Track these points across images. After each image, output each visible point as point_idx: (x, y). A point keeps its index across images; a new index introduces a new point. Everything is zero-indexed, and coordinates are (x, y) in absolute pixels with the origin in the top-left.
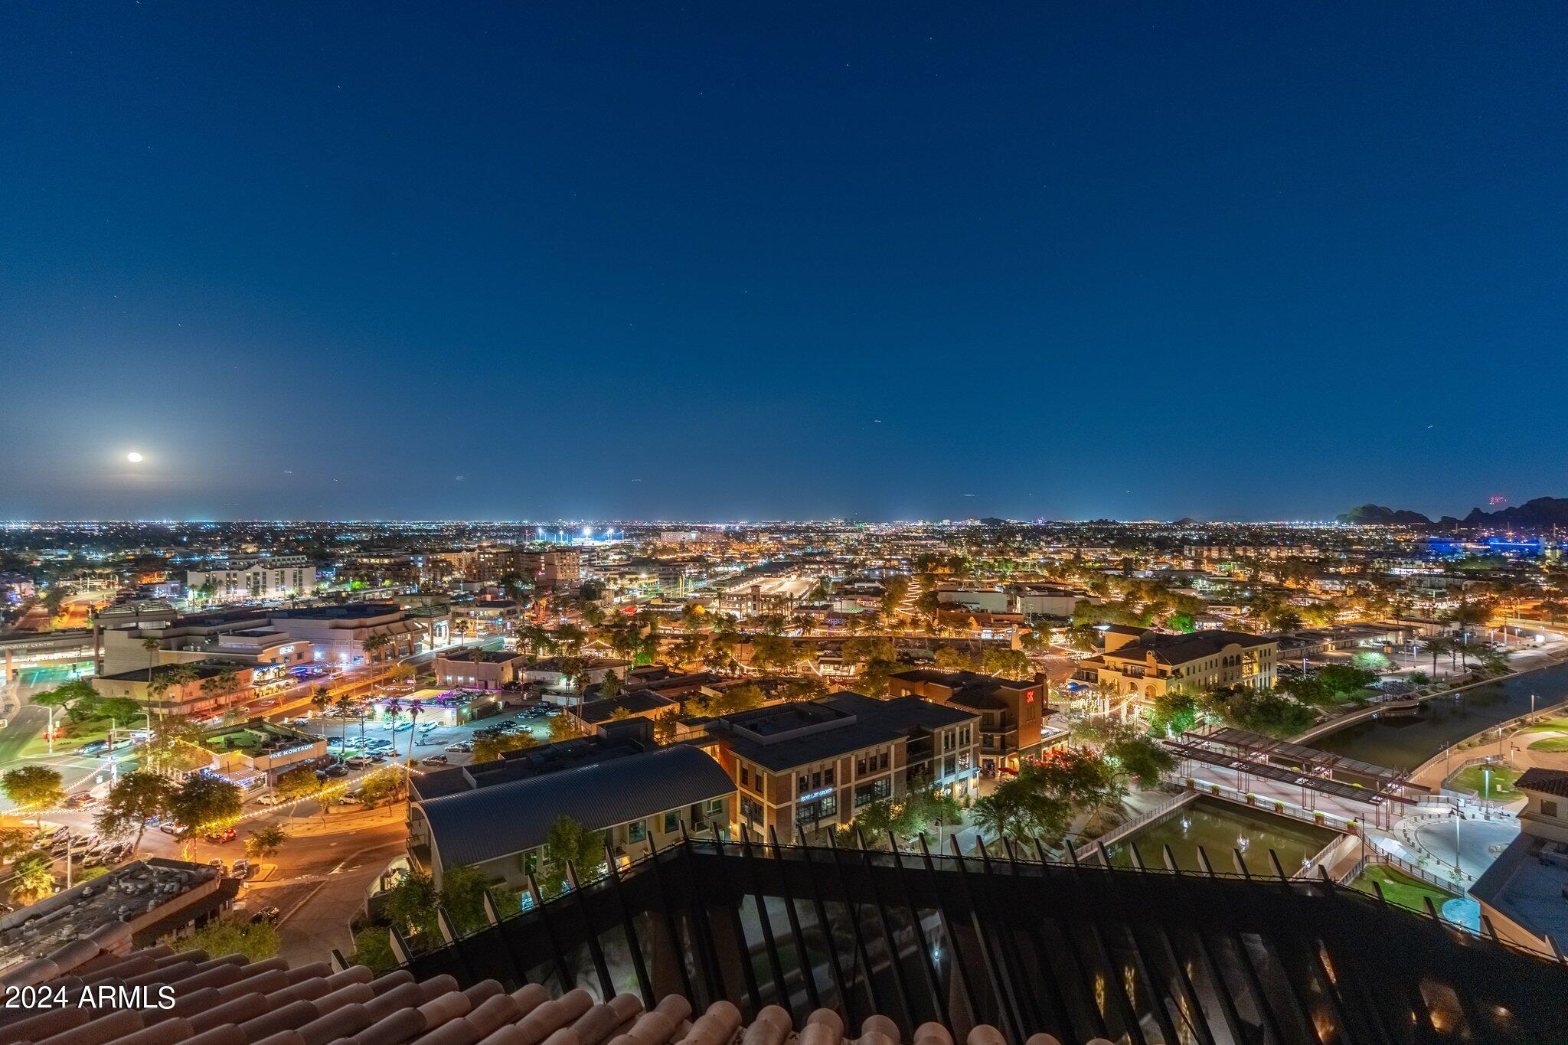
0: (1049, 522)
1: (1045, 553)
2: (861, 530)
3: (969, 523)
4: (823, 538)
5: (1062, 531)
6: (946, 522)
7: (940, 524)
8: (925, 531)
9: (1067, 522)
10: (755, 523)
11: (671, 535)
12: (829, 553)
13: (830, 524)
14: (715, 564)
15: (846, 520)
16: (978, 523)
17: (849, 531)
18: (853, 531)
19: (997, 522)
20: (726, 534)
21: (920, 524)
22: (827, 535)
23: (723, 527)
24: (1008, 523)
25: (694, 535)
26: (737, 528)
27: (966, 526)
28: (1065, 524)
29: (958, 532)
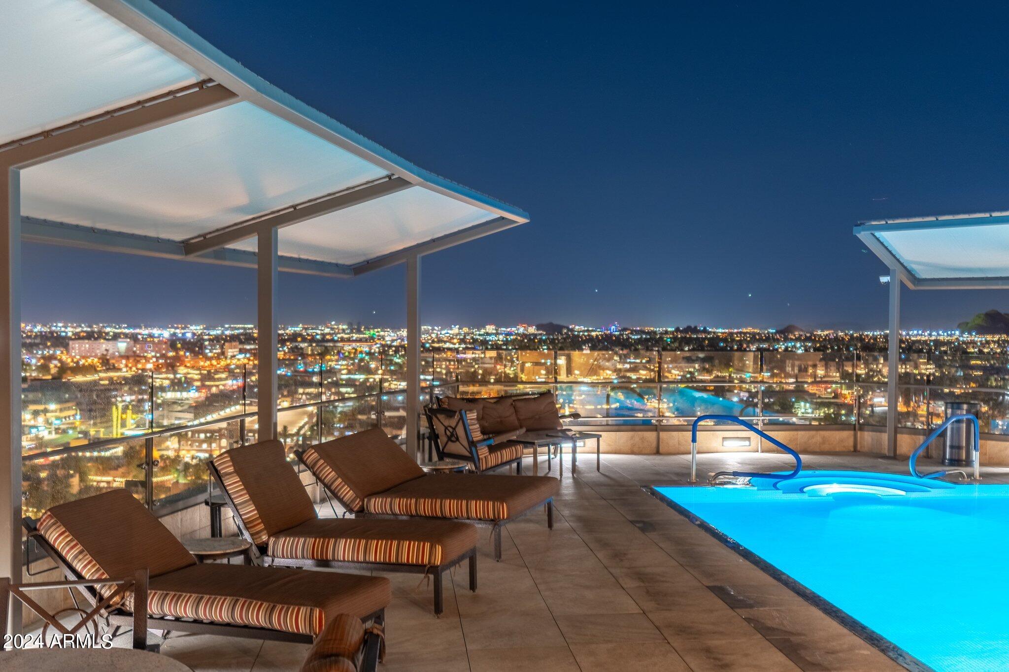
0: (625, 329)
1: (620, 370)
2: (372, 338)
3: (521, 330)
4: (319, 350)
5: (639, 341)
6: (490, 328)
7: (482, 331)
8: (462, 341)
9: (646, 329)
10: (214, 329)
11: (86, 345)
12: (332, 372)
13: (327, 330)
14: (162, 389)
15: (350, 325)
16: (532, 330)
17: (356, 341)
18: (360, 340)
19: (559, 329)
20: (172, 343)
21: (455, 330)
22: (325, 347)
23: (166, 334)
24: (572, 330)
25: (122, 346)
26: (189, 335)
27: (517, 334)
28: (643, 332)
29: (506, 343)
